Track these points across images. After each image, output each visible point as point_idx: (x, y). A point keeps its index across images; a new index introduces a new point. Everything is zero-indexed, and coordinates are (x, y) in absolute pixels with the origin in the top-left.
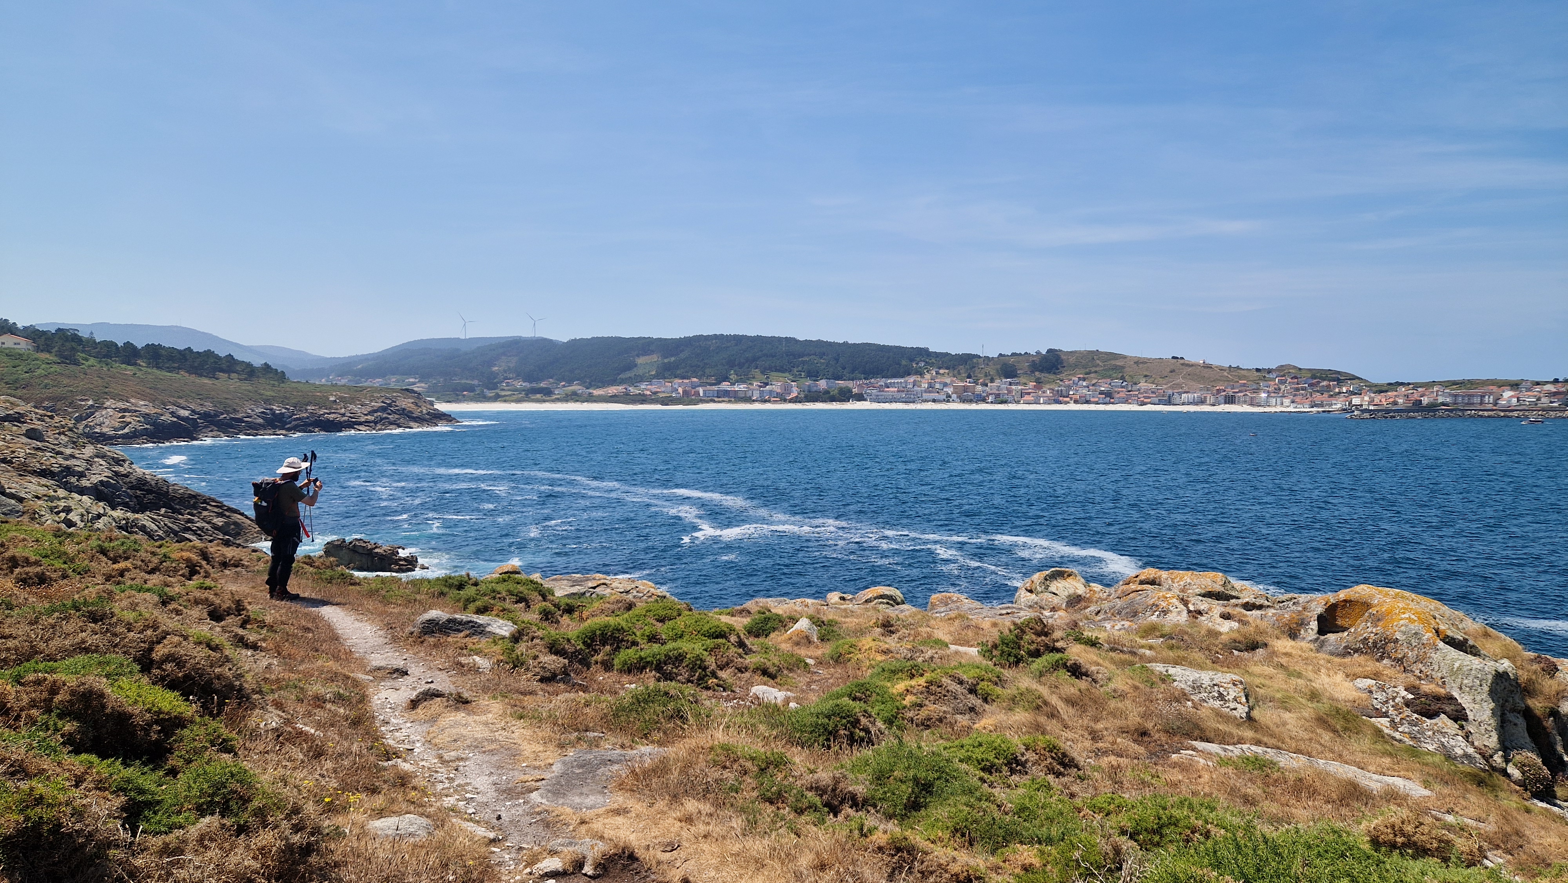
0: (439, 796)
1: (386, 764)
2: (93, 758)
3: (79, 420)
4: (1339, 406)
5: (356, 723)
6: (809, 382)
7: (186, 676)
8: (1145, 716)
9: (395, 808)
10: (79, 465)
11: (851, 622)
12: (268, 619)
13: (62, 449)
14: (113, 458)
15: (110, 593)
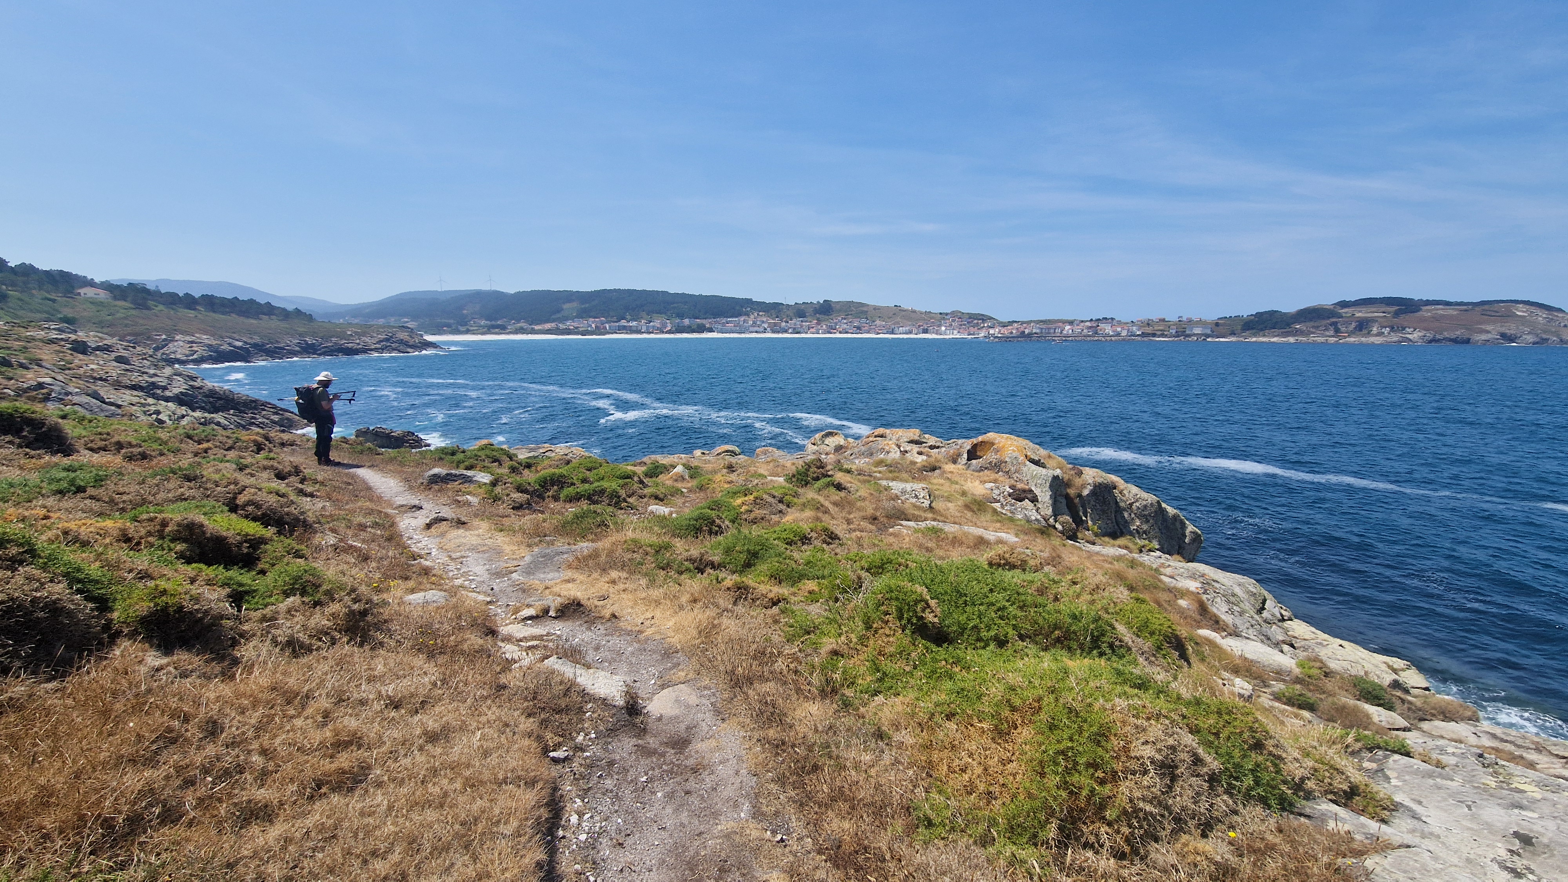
0: (452, 579)
1: (413, 562)
2: (202, 566)
3: (157, 349)
4: (982, 335)
5: (390, 539)
6: (678, 321)
7: (263, 514)
8: (876, 509)
9: (422, 587)
10: (161, 381)
11: (709, 467)
12: (320, 478)
13: (146, 370)
14: (188, 376)
15: (199, 464)
